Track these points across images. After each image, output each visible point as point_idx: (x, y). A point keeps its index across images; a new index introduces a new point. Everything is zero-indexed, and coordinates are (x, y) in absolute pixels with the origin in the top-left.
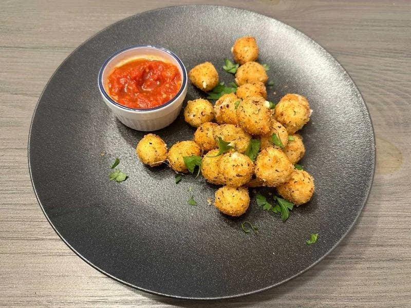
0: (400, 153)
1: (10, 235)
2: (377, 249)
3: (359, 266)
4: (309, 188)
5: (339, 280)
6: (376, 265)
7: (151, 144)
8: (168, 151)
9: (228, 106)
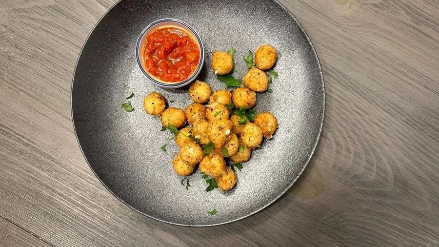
0: (322, 190)
1: (52, 106)
2: (255, 233)
3: (237, 235)
4: (228, 187)
5: (220, 235)
6: (247, 241)
7: (153, 103)
8: (164, 111)
9: (212, 110)
